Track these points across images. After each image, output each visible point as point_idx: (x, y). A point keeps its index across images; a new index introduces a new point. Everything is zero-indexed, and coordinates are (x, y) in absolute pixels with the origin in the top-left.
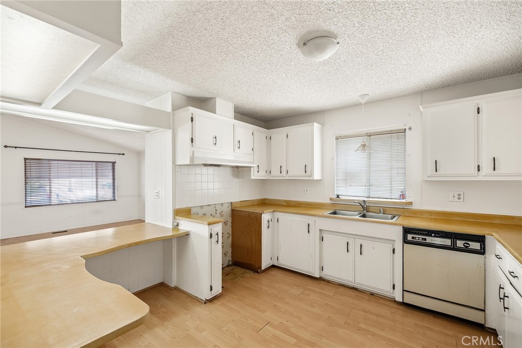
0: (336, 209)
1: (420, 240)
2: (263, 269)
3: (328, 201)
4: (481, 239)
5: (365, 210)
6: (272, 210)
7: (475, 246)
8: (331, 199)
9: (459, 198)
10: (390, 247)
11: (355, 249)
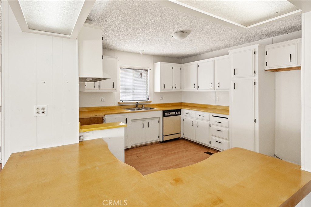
1: (168, 114)
3: (116, 105)
5: (137, 107)
7: (179, 113)
8: (119, 103)
10: (157, 120)
11: (146, 125)
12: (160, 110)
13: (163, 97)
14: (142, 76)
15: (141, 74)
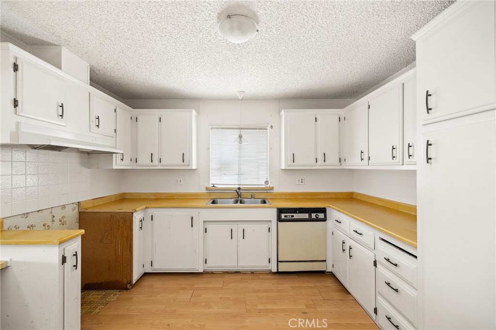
0: (215, 197)
1: (289, 218)
2: (134, 283)
3: (204, 191)
4: (323, 210)
5: (239, 197)
6: (144, 207)
7: (321, 216)
8: (207, 189)
9: (302, 182)
10: (265, 227)
11: (238, 234)
12: (273, 207)
13: (302, 180)
14: (242, 139)
15: (240, 137)
